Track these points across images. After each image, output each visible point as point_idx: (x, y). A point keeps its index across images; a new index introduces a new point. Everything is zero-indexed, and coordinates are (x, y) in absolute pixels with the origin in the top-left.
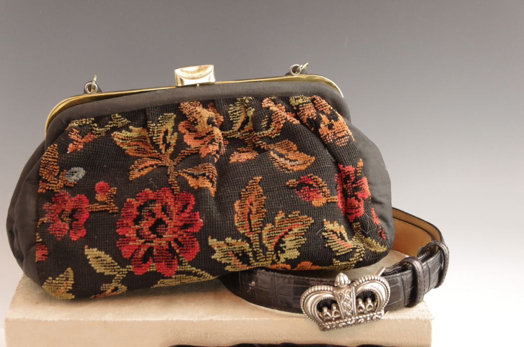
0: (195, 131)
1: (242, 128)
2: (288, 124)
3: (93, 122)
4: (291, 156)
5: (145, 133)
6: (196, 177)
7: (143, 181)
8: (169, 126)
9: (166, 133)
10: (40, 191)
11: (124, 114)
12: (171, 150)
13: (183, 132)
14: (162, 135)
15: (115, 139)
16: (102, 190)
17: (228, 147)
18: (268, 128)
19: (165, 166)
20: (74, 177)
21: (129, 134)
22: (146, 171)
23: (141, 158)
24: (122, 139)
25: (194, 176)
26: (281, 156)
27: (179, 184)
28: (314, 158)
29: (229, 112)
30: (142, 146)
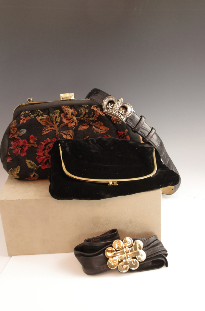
0: (67, 117)
1: (84, 116)
2: (100, 115)
3: (30, 113)
4: (101, 128)
5: (48, 117)
6: (66, 135)
7: (47, 135)
8: (57, 115)
9: (56, 117)
10: (10, 137)
11: (42, 110)
12: (58, 124)
13: (62, 117)
14: (54, 118)
15: (37, 119)
16: (32, 139)
17: (79, 123)
18: (93, 117)
19: (55, 130)
20: (22, 133)
21: (43, 117)
22: (48, 132)
23: (47, 126)
24: (40, 119)
25: (65, 134)
26: (97, 127)
27: (60, 137)
28: (109, 129)
29: (79, 110)
30: (47, 122)
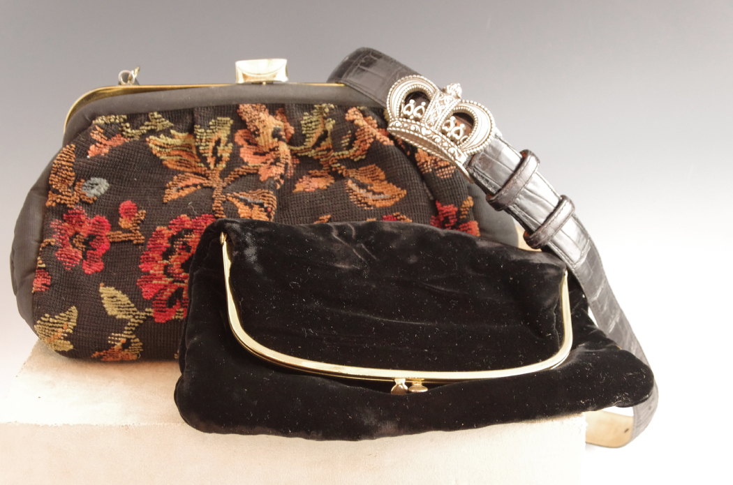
0: (256, 145)
1: (317, 144)
2: (376, 143)
3: (125, 121)
4: (376, 188)
5: (191, 141)
6: (250, 205)
7: (180, 204)
8: (223, 134)
9: (218, 142)
10: (49, 203)
11: (165, 114)
12: (222, 165)
13: (240, 143)
14: (212, 145)
15: (151, 145)
16: (129, 213)
18: (350, 147)
19: (211, 187)
20: (94, 191)
21: (170, 141)
22: (187, 191)
23: (183, 172)
24: (160, 147)
25: (246, 203)
26: (362, 186)
27: (226, 212)
28: (405, 192)
29: (303, 122)
30: (186, 157)
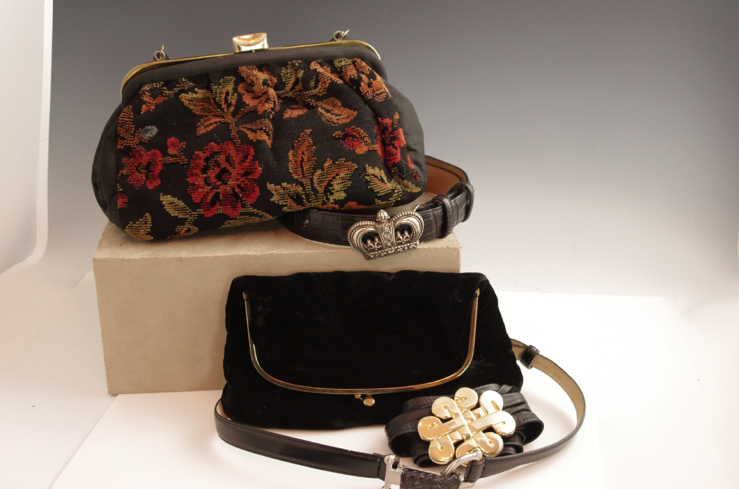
0: (253, 92)
1: (293, 88)
2: (333, 83)
3: (163, 86)
4: (336, 111)
5: (208, 94)
6: (254, 131)
7: (208, 137)
8: (230, 88)
9: (227, 93)
10: (119, 147)
11: (190, 78)
12: (232, 108)
13: (242, 92)
14: (223, 96)
15: (183, 100)
16: (173, 144)
17: (282, 105)
18: (316, 87)
19: (227, 123)
20: (148, 135)
21: (195, 96)
22: (211, 127)
23: (206, 116)
24: (189, 100)
25: (252, 130)
26: (328, 111)
27: (240, 138)
28: (356, 112)
29: (282, 74)
30: (207, 106)
